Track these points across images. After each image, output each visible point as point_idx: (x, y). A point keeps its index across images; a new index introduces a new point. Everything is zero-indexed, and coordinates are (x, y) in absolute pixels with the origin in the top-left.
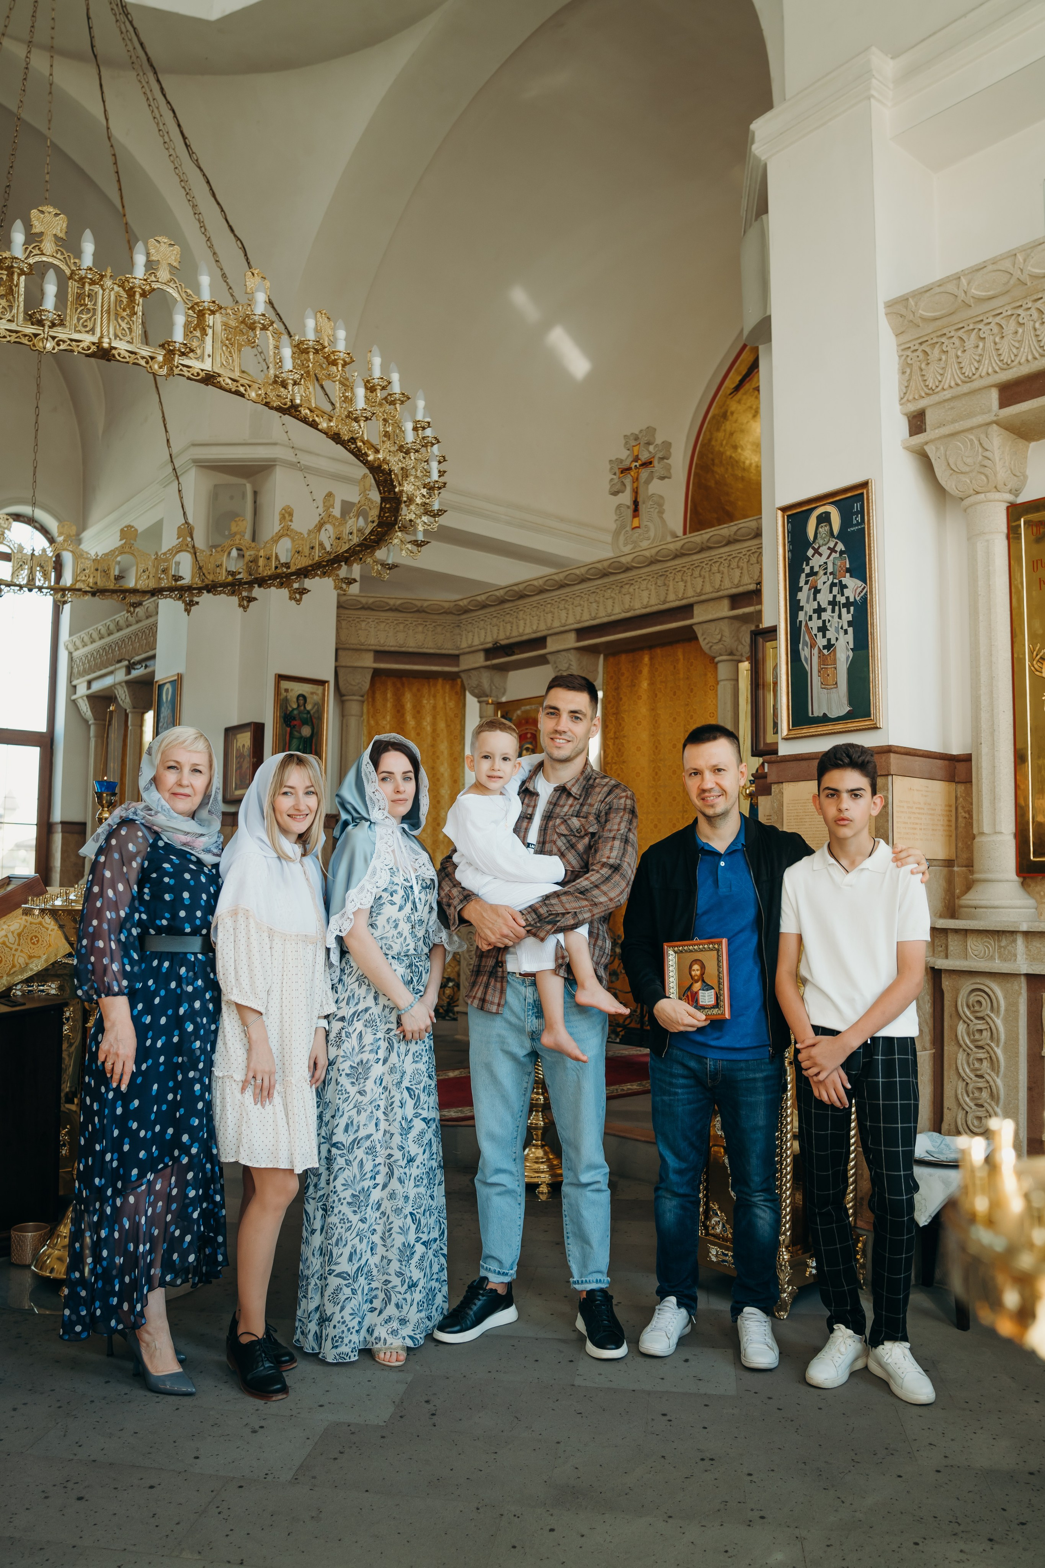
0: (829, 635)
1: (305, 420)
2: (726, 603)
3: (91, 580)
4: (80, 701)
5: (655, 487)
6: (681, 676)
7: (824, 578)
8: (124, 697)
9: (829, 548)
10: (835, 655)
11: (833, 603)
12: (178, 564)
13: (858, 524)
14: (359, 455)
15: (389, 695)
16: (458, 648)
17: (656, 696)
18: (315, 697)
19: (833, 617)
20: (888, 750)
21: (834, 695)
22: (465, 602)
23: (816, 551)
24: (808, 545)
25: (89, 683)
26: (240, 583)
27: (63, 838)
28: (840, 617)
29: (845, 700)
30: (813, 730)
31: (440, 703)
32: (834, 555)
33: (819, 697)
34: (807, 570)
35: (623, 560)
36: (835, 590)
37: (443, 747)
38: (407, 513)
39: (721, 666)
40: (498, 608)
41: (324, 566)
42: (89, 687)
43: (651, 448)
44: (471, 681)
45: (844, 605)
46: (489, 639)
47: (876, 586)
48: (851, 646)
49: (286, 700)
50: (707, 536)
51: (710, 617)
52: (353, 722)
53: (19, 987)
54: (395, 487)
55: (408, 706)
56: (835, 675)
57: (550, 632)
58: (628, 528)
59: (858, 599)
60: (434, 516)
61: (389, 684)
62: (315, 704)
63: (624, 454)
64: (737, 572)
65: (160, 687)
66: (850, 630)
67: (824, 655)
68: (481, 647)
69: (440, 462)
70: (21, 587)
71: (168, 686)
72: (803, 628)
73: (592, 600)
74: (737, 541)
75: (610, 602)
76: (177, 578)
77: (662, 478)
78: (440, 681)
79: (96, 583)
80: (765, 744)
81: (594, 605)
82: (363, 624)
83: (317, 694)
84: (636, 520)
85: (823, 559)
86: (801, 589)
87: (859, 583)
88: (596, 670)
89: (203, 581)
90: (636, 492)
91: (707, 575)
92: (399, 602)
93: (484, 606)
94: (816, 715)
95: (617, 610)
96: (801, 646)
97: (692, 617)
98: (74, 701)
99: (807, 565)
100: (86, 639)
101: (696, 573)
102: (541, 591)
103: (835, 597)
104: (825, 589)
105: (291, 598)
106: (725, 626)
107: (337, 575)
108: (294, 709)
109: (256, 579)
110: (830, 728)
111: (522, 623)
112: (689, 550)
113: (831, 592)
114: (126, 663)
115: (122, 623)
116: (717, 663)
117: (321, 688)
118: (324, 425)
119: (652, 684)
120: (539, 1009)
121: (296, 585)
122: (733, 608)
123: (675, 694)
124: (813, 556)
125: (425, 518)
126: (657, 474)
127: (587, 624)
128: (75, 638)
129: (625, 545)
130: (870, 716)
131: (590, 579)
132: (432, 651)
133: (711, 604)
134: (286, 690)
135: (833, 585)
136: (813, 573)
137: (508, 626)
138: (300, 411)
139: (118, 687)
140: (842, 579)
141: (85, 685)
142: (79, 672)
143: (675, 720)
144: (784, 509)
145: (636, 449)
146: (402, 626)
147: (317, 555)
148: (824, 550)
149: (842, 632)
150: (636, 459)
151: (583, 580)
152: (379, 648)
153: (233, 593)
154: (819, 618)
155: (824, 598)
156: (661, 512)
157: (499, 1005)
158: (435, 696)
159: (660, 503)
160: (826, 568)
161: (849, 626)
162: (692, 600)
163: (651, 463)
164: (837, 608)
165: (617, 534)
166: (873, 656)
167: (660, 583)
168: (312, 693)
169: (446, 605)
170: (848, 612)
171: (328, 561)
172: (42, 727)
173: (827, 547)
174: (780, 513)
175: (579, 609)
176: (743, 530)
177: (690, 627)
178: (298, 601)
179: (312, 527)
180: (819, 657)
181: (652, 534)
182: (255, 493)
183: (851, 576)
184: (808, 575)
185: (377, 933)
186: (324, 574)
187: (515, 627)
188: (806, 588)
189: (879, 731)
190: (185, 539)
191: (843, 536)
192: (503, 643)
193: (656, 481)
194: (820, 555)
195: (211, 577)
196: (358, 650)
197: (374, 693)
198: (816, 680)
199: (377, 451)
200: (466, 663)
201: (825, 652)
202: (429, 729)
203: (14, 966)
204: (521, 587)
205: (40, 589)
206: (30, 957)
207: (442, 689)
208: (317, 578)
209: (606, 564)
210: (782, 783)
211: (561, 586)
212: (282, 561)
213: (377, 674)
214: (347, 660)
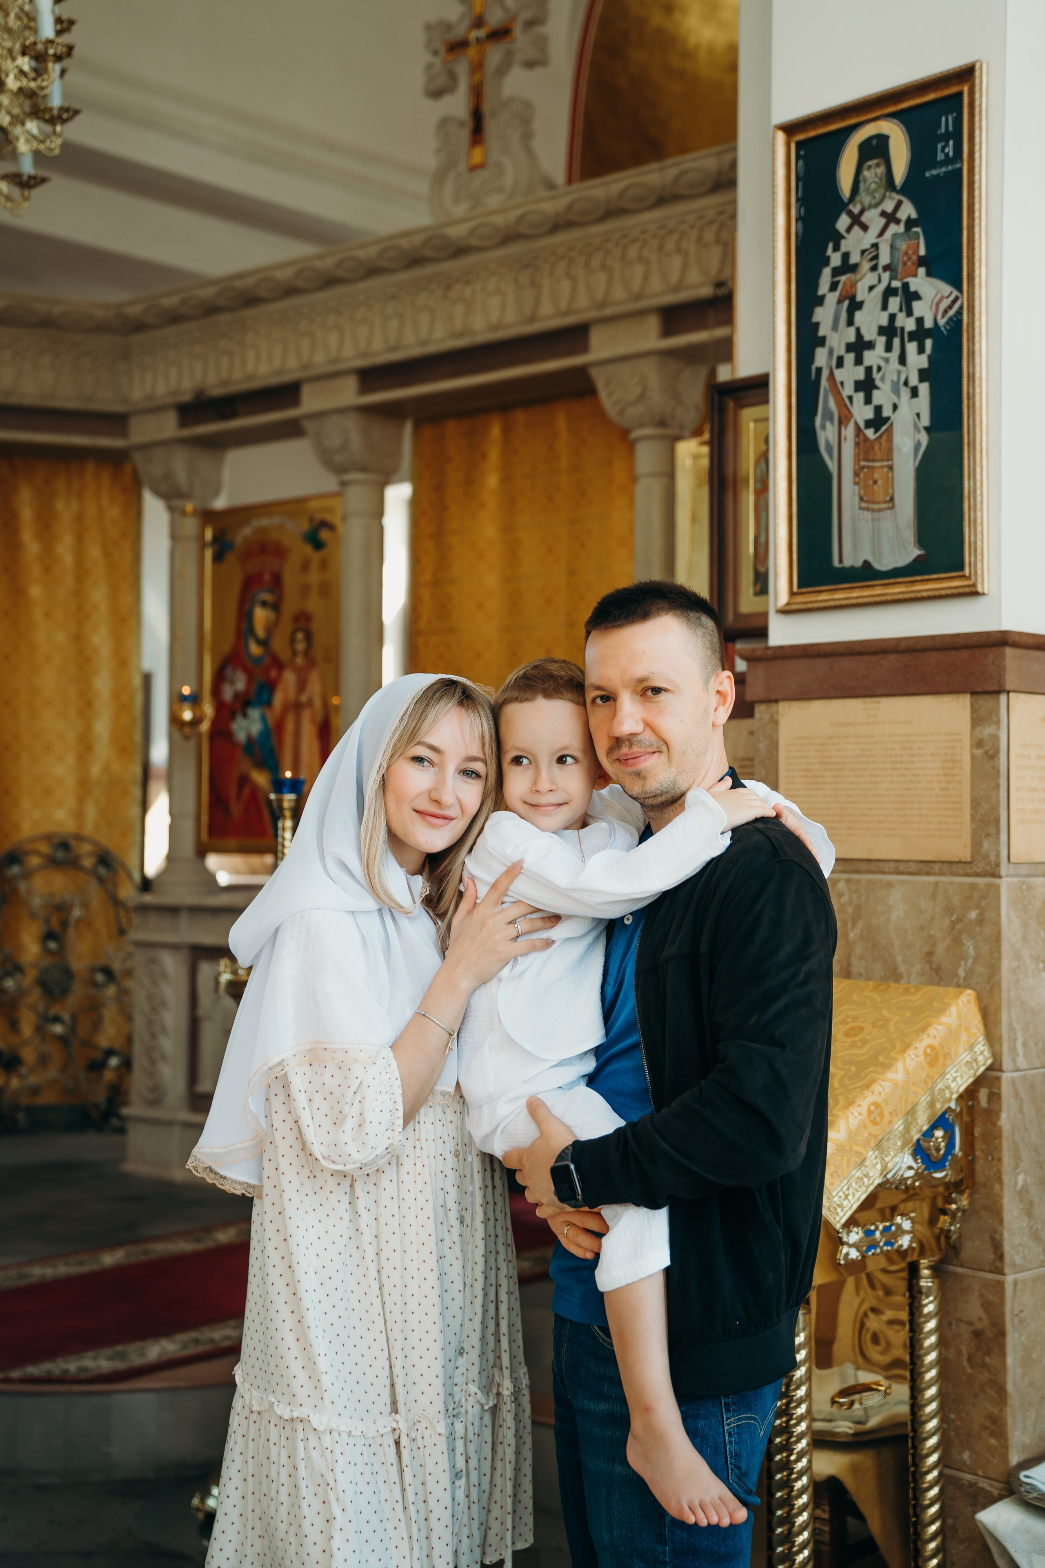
0: (878, 397)
2: (653, 324)
5: (517, 83)
6: (563, 464)
7: (870, 278)
9: (883, 214)
10: (890, 439)
11: (889, 331)
13: (947, 161)
16: (125, 401)
17: (515, 502)
19: (887, 360)
20: (1001, 642)
21: (887, 523)
22: (138, 308)
23: (856, 221)
24: (839, 206)
29: (909, 535)
30: (842, 595)
31: (93, 510)
32: (893, 229)
33: (854, 529)
34: (836, 260)
35: (452, 231)
36: (894, 303)
37: (98, 595)
40: (203, 322)
44: (153, 467)
45: (913, 336)
46: (188, 384)
47: (982, 295)
48: (925, 421)
51: (622, 349)
55: (27, 514)
56: (890, 482)
57: (308, 374)
58: (462, 167)
59: (942, 322)
60: (53, 121)
63: (452, 11)
64: (677, 262)
66: (924, 389)
67: (866, 439)
68: (171, 400)
72: (824, 383)
73: (389, 310)
74: (676, 198)
77: (530, 65)
78: (91, 465)
80: (737, 615)
81: (394, 324)
84: (478, 152)
85: (870, 238)
86: (820, 301)
87: (946, 289)
88: (397, 448)
90: (477, 93)
91: (617, 266)
93: (174, 318)
94: (848, 562)
95: (439, 333)
96: (818, 420)
97: (586, 350)
99: (836, 248)
101: (597, 262)
102: (290, 291)
103: (892, 317)
104: (871, 301)
106: (650, 370)
110: (878, 591)
113: (885, 307)
116: (634, 442)
119: (506, 479)
122: (667, 331)
123: (550, 499)
124: (849, 230)
125: (32, 126)
126: (519, 57)
127: (380, 359)
129: (456, 200)
130: (961, 567)
131: (386, 270)
132: (72, 405)
133: (625, 324)
135: (889, 292)
136: (847, 267)
140: (910, 280)
144: (789, 129)
145: (479, 2)
146: (8, 353)
149: (905, 393)
150: (479, 23)
151: (373, 271)
154: (859, 361)
156: (527, 136)
158: (80, 496)
159: (525, 117)
160: (876, 257)
161: (921, 380)
162: (586, 316)
163: (507, 32)
164: (896, 341)
165: (439, 177)
166: (972, 444)
167: (524, 279)
169: (101, 313)
170: (921, 350)
173: (878, 210)
174: (781, 137)
175: (365, 329)
176: (690, 176)
177: (582, 373)
180: (857, 444)
181: (509, 179)
183: (929, 274)
187: (237, 362)
188: (832, 299)
189: (980, 601)
191: (913, 187)
193: (517, 71)
194: (865, 228)
200: (142, 431)
201: (870, 433)
202: (68, 560)
204: (250, 281)
207: (95, 483)
209: (417, 240)
210: (776, 701)
211: (330, 281)
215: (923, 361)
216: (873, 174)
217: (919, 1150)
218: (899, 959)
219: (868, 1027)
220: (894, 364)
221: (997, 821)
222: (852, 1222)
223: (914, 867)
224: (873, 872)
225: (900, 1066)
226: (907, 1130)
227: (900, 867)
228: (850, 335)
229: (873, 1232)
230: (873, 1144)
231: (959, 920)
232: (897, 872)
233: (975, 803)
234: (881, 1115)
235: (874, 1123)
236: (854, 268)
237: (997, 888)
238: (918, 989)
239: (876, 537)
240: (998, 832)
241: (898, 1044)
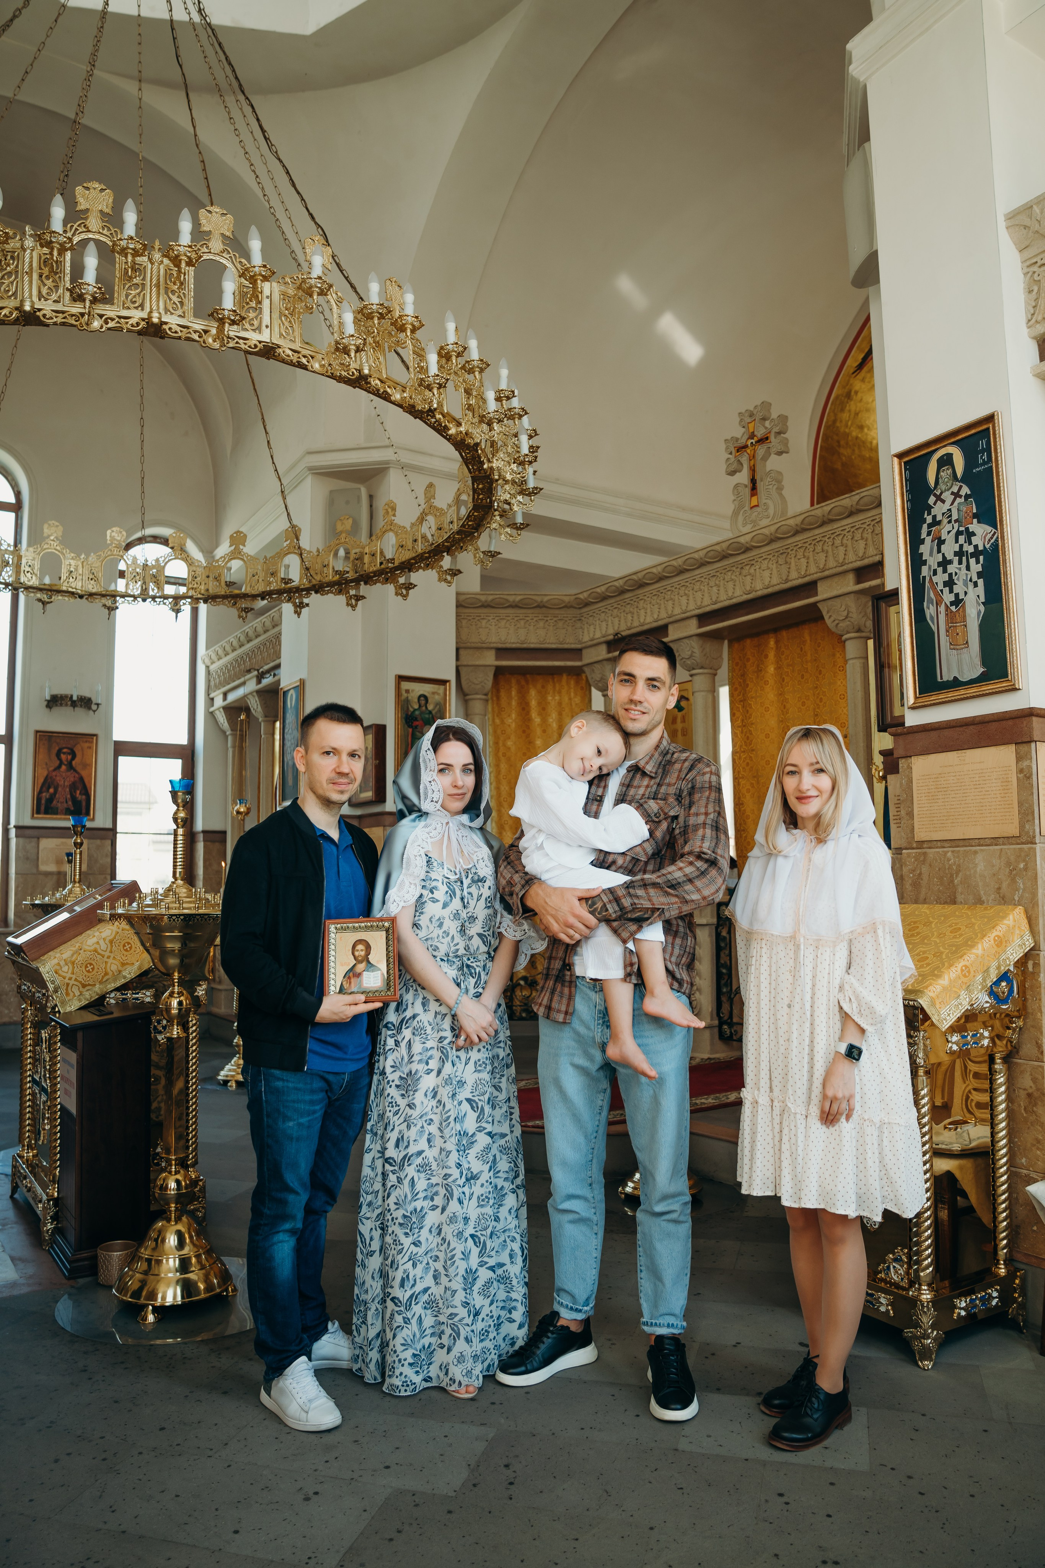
0: (956, 589)
1: (377, 393)
2: (851, 577)
3: (203, 587)
4: (217, 712)
5: (774, 463)
6: (809, 658)
7: (948, 527)
8: (255, 705)
9: (953, 493)
10: (964, 611)
11: (960, 554)
12: (287, 567)
13: (984, 463)
14: (441, 430)
15: (514, 693)
16: (580, 642)
17: (783, 680)
18: (437, 697)
19: (960, 569)
20: (1030, 713)
22: (585, 595)
23: (939, 498)
24: (929, 492)
25: (225, 695)
26: (348, 582)
27: (205, 847)
28: (968, 568)
29: (977, 661)
30: (942, 696)
31: (566, 699)
32: (958, 500)
33: (948, 660)
34: (929, 519)
35: (742, 540)
36: (962, 539)
38: (503, 493)
39: (848, 644)
40: (618, 598)
41: (427, 558)
42: (225, 698)
43: (767, 424)
44: (595, 675)
45: (973, 555)
46: (611, 631)
47: (1008, 530)
48: (983, 599)
49: (407, 701)
50: (828, 508)
51: (835, 592)
53: (112, 995)
54: (483, 463)
55: (533, 703)
57: (671, 620)
58: (747, 508)
59: (987, 546)
60: (529, 495)
61: (514, 681)
62: (437, 704)
63: (739, 432)
64: (862, 544)
65: (285, 693)
66: (981, 582)
67: (952, 612)
68: (602, 640)
69: (530, 437)
70: (135, 597)
71: (292, 692)
72: (927, 584)
73: (712, 583)
74: (860, 511)
75: (731, 584)
76: (287, 581)
77: (780, 453)
78: (565, 677)
79: (208, 590)
80: (893, 717)
81: (715, 589)
82: (484, 622)
83: (438, 694)
84: (754, 499)
85: (947, 506)
86: (923, 542)
87: (989, 529)
88: (721, 656)
89: (310, 581)
90: (753, 470)
91: (830, 549)
92: (518, 598)
93: (604, 598)
94: (945, 679)
95: (738, 592)
96: (925, 604)
97: (816, 594)
98: (212, 713)
100: (220, 652)
101: (819, 549)
102: (661, 579)
103: (961, 546)
104: (949, 539)
105: (397, 594)
106: (850, 601)
107: (441, 567)
108: (415, 710)
109: (361, 576)
110: (962, 692)
111: (642, 612)
112: (811, 524)
113: (957, 541)
114: (256, 673)
115: (251, 634)
116: (844, 642)
117: (442, 687)
118: (397, 396)
119: (778, 668)
121: (402, 580)
122: (859, 581)
123: (803, 677)
124: (935, 504)
125: (520, 498)
126: (773, 450)
127: (708, 609)
128: (210, 652)
129: (744, 525)
130: (1009, 676)
131: (709, 563)
132: (554, 646)
133: (836, 579)
134: (407, 691)
135: (959, 533)
136: (935, 523)
137: (629, 617)
138: (370, 383)
139: (250, 697)
141: (221, 696)
142: (215, 685)
143: (803, 704)
144: (900, 456)
145: (751, 426)
146: (522, 622)
147: (420, 548)
148: (948, 497)
149: (971, 585)
150: (752, 436)
151: (702, 564)
152: (500, 646)
153: (340, 592)
154: (945, 571)
155: (950, 549)
156: (780, 489)
157: (566, 1013)
158: (560, 692)
159: (778, 479)
160: (951, 516)
162: (815, 577)
163: (767, 438)
164: (964, 559)
165: (736, 513)
166: (1008, 609)
167: (781, 561)
168: (434, 693)
169: (566, 599)
170: (978, 562)
171: (429, 552)
172: (183, 740)
173: (950, 491)
174: (896, 460)
175: (699, 594)
176: (866, 499)
177: (814, 605)
178: (405, 597)
179: (413, 521)
180: (947, 615)
181: (771, 511)
182: (371, 497)
183: (979, 522)
184: (930, 526)
185: (422, 934)
186: (427, 566)
187: (635, 617)
188: (928, 540)
189: (1019, 693)
190: (292, 541)
191: (967, 478)
192: (624, 634)
193: (773, 457)
194: (943, 502)
195: (318, 578)
196: (480, 649)
197: (498, 691)
198: (943, 641)
199: (459, 424)
200: (589, 656)
201: (953, 608)
202: (555, 725)
203: (106, 974)
204: (640, 575)
205: (154, 598)
206: (123, 964)
207: (567, 686)
208: (421, 571)
209: (725, 545)
210: (910, 757)
211: (681, 572)
212: (389, 556)
213: (499, 673)
214: (468, 658)
215: (979, 568)
216: (946, 473)
217: (991, 993)
218: (982, 893)
219: (963, 928)
221: (1033, 812)
222: (953, 1029)
223: (989, 842)
224: (966, 846)
225: (980, 946)
226: (984, 980)
227: (980, 842)
228: (940, 558)
229: (966, 1037)
230: (964, 987)
231: (1014, 869)
232: (979, 845)
233: (1020, 804)
234: (969, 972)
235: (965, 976)
236: (939, 523)
237: (1035, 849)
238: (992, 907)
239: (960, 663)
240: (1034, 819)
241: (979, 935)
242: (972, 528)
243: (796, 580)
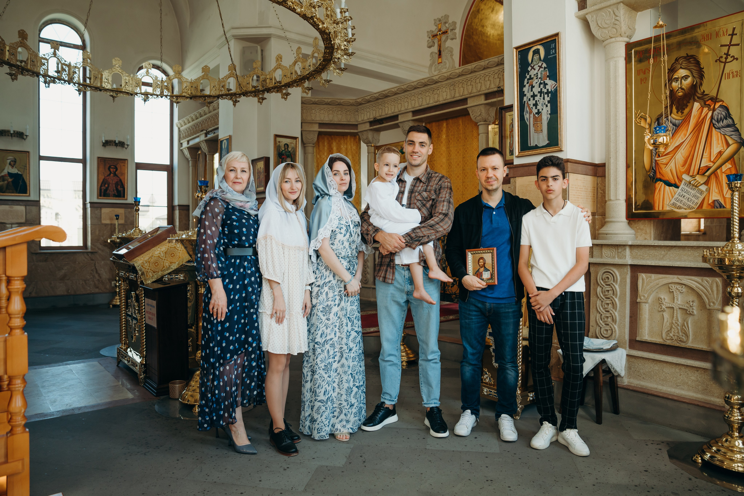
0: (538, 107)
1: (290, 8)
2: (483, 97)
3: (189, 92)
4: (184, 150)
5: (449, 43)
6: (461, 132)
7: (536, 81)
8: (204, 147)
9: (539, 66)
10: (541, 117)
11: (541, 92)
12: (229, 83)
13: (553, 54)
14: (315, 25)
15: (326, 144)
16: (357, 121)
17: (449, 142)
18: (292, 145)
20: (568, 161)
21: (541, 135)
22: (360, 100)
24: (528, 65)
25: (188, 142)
26: (259, 91)
27: (179, 212)
28: (544, 99)
29: (546, 138)
30: (530, 153)
31: (349, 146)
32: (541, 69)
34: (528, 77)
35: (434, 78)
36: (542, 86)
38: (337, 55)
39: (480, 127)
40: (375, 102)
41: (298, 82)
42: (188, 144)
43: (447, 25)
44: (363, 136)
45: (546, 93)
46: (372, 117)
47: (562, 83)
48: (549, 112)
49: (279, 146)
50: (474, 66)
51: (476, 104)
52: (310, 156)
53: (166, 276)
54: (331, 41)
55: (335, 148)
56: (541, 126)
57: (400, 113)
58: (436, 63)
60: (349, 56)
61: (326, 139)
62: (293, 148)
63: (434, 28)
64: (488, 83)
65: (222, 142)
66: (549, 105)
68: (368, 121)
69: (352, 29)
70: (157, 96)
71: (225, 141)
72: (526, 104)
73: (419, 97)
74: (488, 68)
75: (428, 98)
76: (229, 90)
77: (452, 39)
78: (349, 137)
79: (192, 93)
81: (421, 100)
82: (313, 111)
84: (440, 60)
85: (536, 71)
86: (525, 86)
87: (554, 82)
89: (241, 91)
90: (440, 46)
91: (474, 84)
92: (329, 100)
93: (369, 101)
94: (532, 145)
95: (431, 102)
97: (467, 104)
98: (181, 150)
99: (528, 74)
100: (186, 121)
101: (469, 84)
102: (396, 94)
103: (541, 89)
104: (536, 86)
105: (282, 98)
106: (482, 108)
107: (304, 86)
109: (266, 89)
111: (387, 109)
112: (466, 72)
113: (540, 87)
114: (205, 131)
115: (202, 113)
116: (478, 126)
117: (295, 140)
118: (299, 10)
119: (447, 136)
120: (411, 281)
121: (284, 91)
122: (486, 99)
123: (458, 140)
125: (345, 57)
126: (449, 37)
127: (417, 109)
128: (180, 121)
129: (435, 71)
130: (558, 145)
131: (418, 88)
132: (345, 123)
133: (476, 98)
134: (279, 142)
135: (541, 83)
136: (531, 78)
137: (380, 111)
138: (287, 4)
139: (202, 143)
141: (186, 142)
142: (183, 137)
143: (458, 152)
144: (517, 48)
145: (440, 26)
146: (331, 111)
147: (294, 77)
148: (537, 67)
149: (545, 106)
150: (440, 30)
151: (415, 88)
152: (321, 122)
153: (255, 96)
154: (534, 99)
155: (536, 90)
156: (452, 55)
158: (346, 144)
159: (451, 51)
162: (467, 96)
163: (447, 32)
164: (542, 95)
165: (431, 66)
166: (560, 117)
167: (451, 88)
168: (291, 143)
169: (351, 101)
170: (548, 96)
171: (299, 79)
172: (168, 163)
174: (515, 50)
175: (413, 102)
176: (491, 63)
177: (466, 109)
178: (286, 99)
179: (291, 63)
181: (447, 66)
182: (262, 51)
183: (549, 79)
184: (528, 80)
186: (298, 86)
187: (383, 111)
188: (527, 85)
189: (563, 152)
190: (232, 71)
191: (545, 60)
192: (378, 118)
193: (449, 41)
194: (535, 69)
195: (245, 89)
196: (312, 123)
197: (319, 143)
198: (532, 129)
199: (323, 23)
200: (361, 128)
201: (537, 115)
203: (164, 267)
204: (386, 92)
205: (166, 96)
206: (171, 263)
207: (350, 141)
208: (294, 87)
209: (426, 80)
210: (515, 177)
211: (405, 91)
212: (278, 80)
213: (320, 134)
214: (307, 127)
215: (549, 99)
216: (536, 57)
220: (542, 100)
236: (532, 78)
239: (538, 138)
242: (546, 81)
243: (458, 97)
